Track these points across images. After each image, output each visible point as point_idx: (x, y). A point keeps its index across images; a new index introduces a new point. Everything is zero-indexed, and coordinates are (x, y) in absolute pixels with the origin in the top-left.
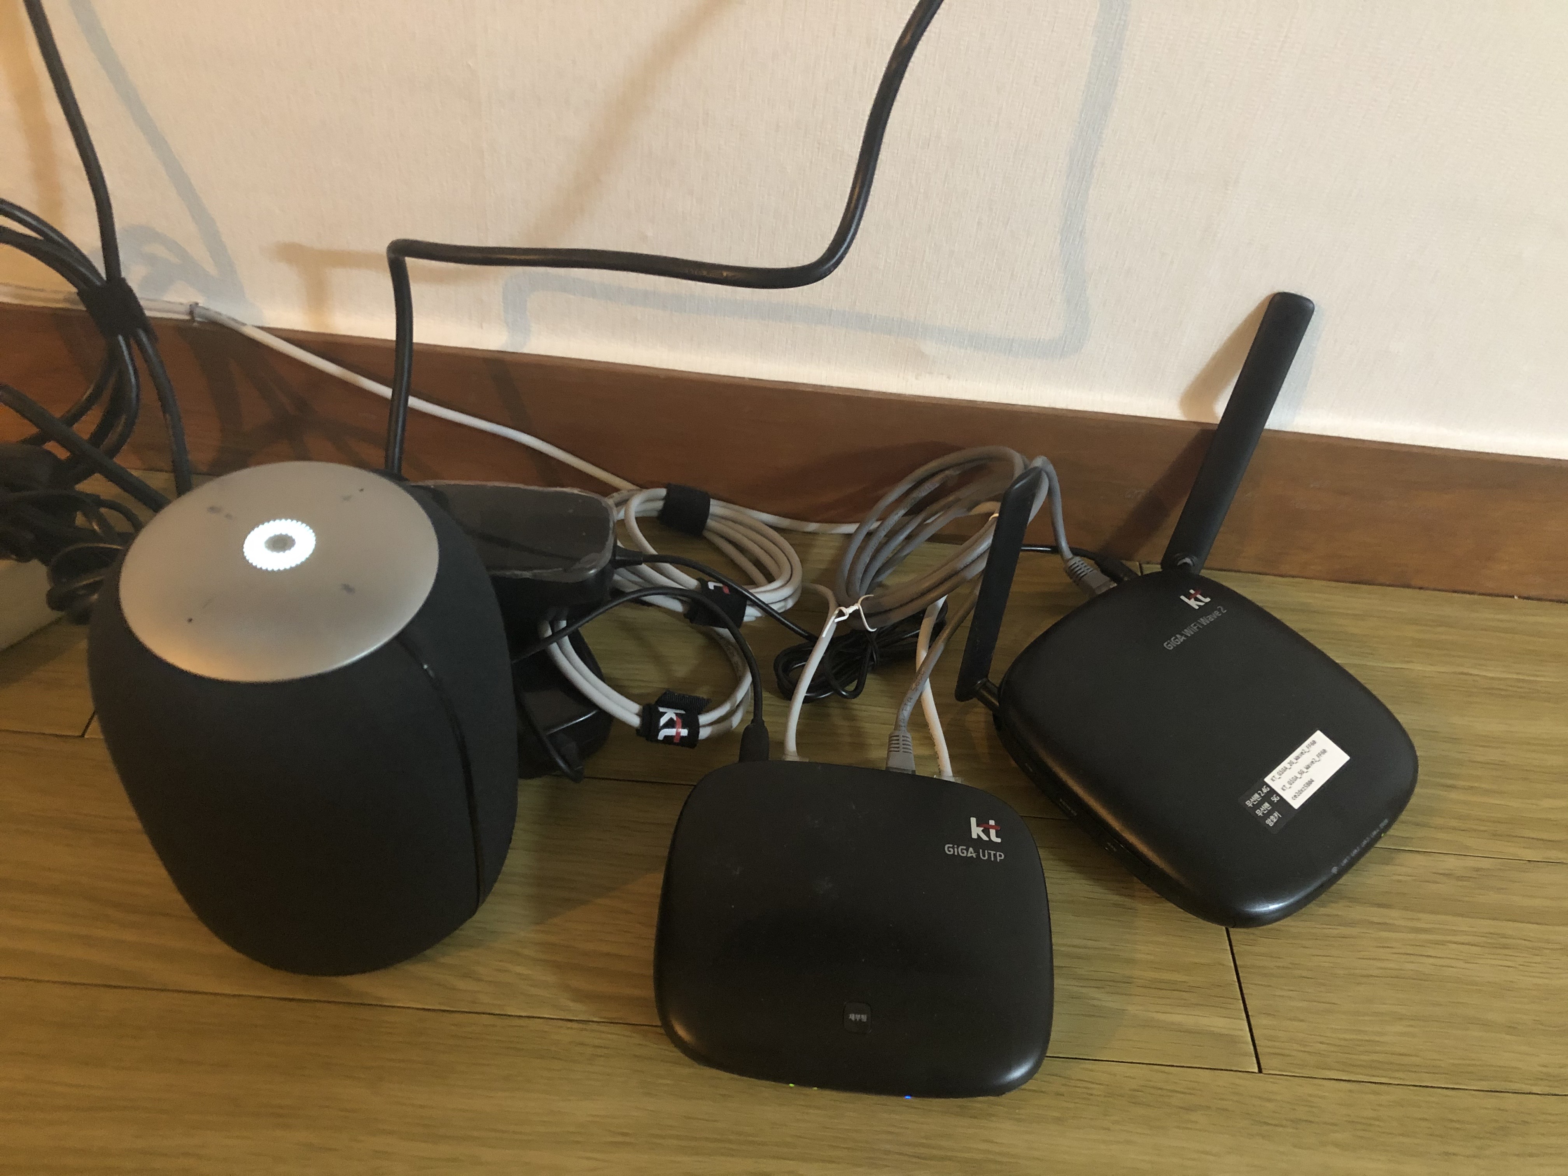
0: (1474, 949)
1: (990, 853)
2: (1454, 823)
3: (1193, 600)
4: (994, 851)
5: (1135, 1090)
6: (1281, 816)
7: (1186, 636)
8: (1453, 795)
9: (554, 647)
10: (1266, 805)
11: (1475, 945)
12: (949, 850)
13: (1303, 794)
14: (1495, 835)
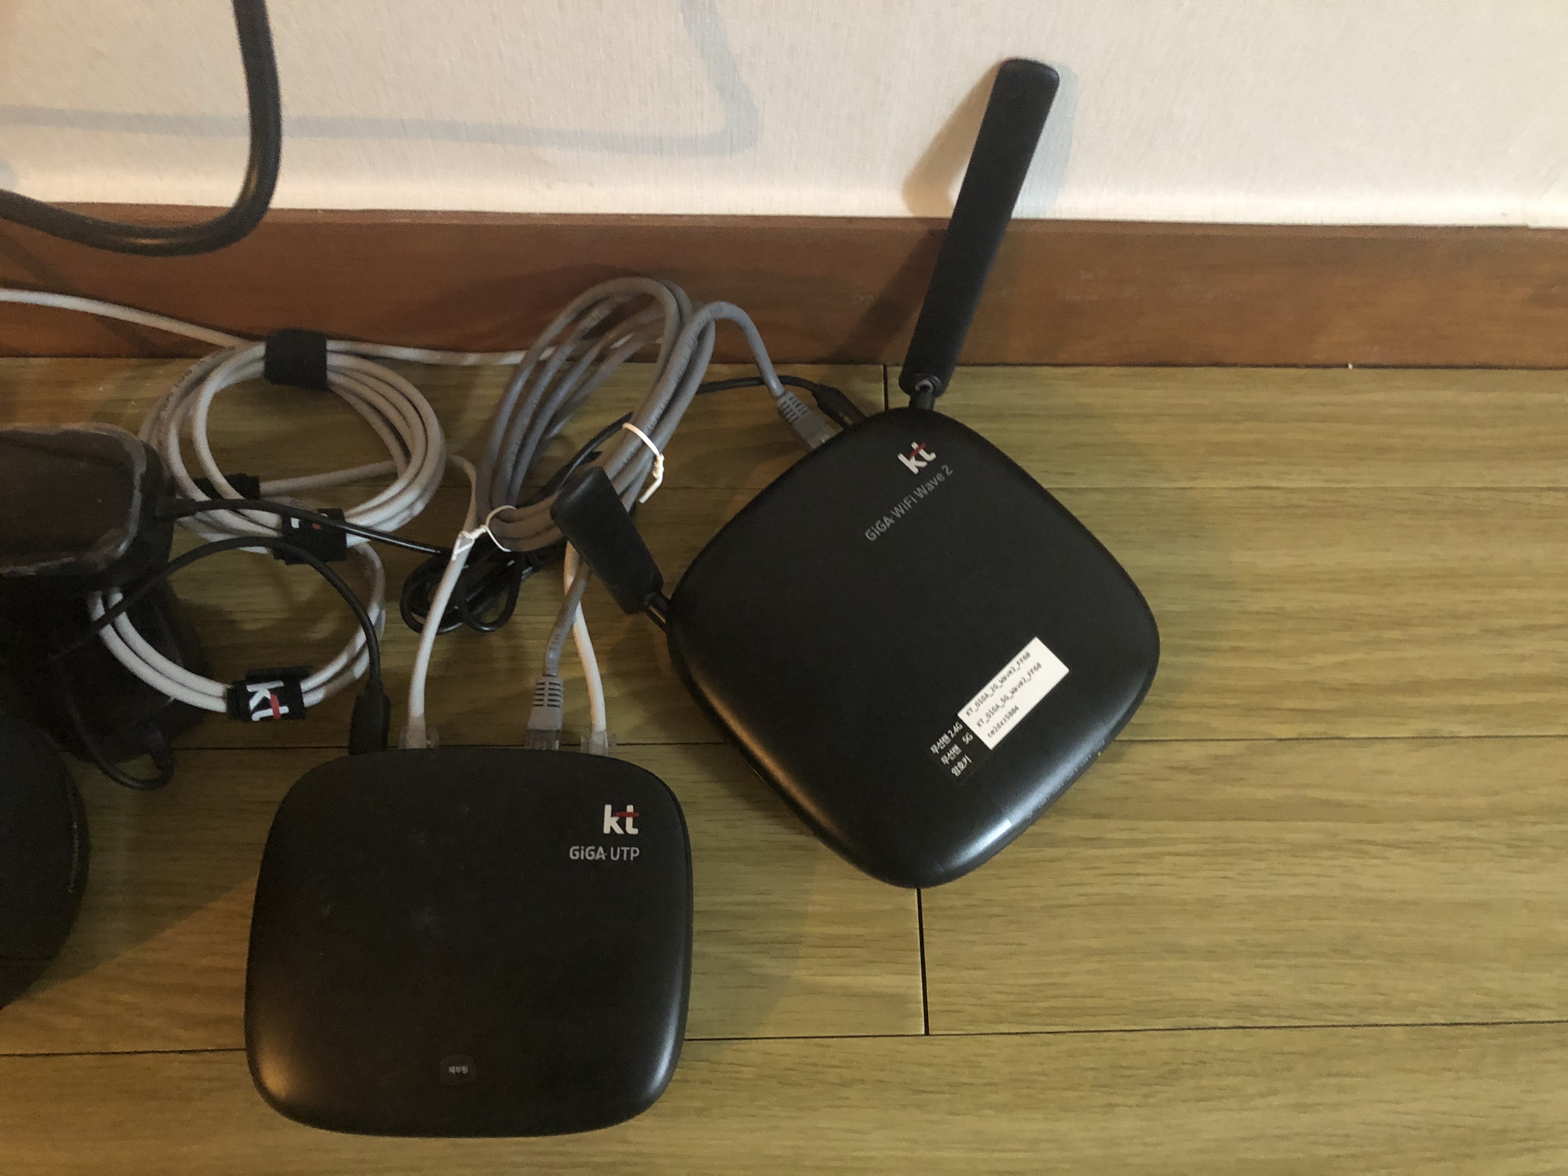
0: (1193, 859)
1: (623, 850)
2: (1206, 699)
3: (913, 459)
4: (627, 846)
5: (788, 1069)
6: (970, 761)
7: (895, 518)
8: (1210, 661)
9: (108, 632)
10: (956, 749)
11: (1192, 855)
12: (575, 853)
13: (1003, 727)
14: (1250, 711)
